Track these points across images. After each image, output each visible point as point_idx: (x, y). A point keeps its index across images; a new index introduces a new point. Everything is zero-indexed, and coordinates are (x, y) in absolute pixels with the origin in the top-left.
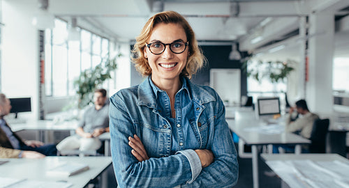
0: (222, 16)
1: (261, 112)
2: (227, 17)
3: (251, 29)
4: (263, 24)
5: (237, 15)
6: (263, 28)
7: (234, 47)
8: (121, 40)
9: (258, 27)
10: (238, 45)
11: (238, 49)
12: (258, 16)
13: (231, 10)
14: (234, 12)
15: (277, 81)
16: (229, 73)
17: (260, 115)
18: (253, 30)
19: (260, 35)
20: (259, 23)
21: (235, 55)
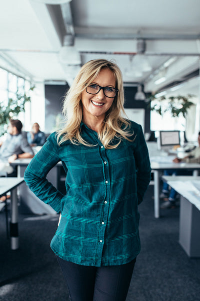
0: (129, 54)
1: (163, 143)
2: (134, 54)
3: (155, 70)
4: (166, 64)
5: (143, 52)
6: (167, 68)
7: (140, 88)
8: (35, 79)
9: (162, 68)
10: (143, 86)
11: (143, 90)
12: (162, 55)
13: (138, 47)
14: (141, 49)
15: (177, 115)
16: (135, 112)
17: (162, 145)
18: (157, 71)
19: (164, 76)
20: (163, 64)
21: (140, 96)
